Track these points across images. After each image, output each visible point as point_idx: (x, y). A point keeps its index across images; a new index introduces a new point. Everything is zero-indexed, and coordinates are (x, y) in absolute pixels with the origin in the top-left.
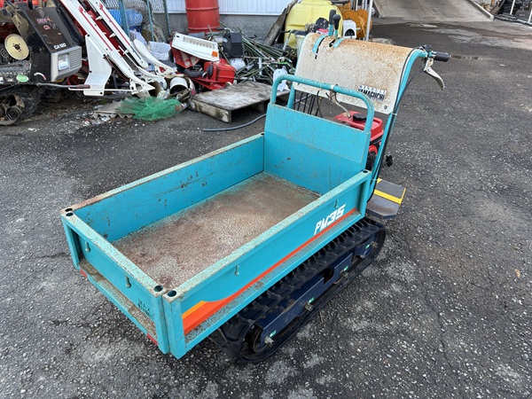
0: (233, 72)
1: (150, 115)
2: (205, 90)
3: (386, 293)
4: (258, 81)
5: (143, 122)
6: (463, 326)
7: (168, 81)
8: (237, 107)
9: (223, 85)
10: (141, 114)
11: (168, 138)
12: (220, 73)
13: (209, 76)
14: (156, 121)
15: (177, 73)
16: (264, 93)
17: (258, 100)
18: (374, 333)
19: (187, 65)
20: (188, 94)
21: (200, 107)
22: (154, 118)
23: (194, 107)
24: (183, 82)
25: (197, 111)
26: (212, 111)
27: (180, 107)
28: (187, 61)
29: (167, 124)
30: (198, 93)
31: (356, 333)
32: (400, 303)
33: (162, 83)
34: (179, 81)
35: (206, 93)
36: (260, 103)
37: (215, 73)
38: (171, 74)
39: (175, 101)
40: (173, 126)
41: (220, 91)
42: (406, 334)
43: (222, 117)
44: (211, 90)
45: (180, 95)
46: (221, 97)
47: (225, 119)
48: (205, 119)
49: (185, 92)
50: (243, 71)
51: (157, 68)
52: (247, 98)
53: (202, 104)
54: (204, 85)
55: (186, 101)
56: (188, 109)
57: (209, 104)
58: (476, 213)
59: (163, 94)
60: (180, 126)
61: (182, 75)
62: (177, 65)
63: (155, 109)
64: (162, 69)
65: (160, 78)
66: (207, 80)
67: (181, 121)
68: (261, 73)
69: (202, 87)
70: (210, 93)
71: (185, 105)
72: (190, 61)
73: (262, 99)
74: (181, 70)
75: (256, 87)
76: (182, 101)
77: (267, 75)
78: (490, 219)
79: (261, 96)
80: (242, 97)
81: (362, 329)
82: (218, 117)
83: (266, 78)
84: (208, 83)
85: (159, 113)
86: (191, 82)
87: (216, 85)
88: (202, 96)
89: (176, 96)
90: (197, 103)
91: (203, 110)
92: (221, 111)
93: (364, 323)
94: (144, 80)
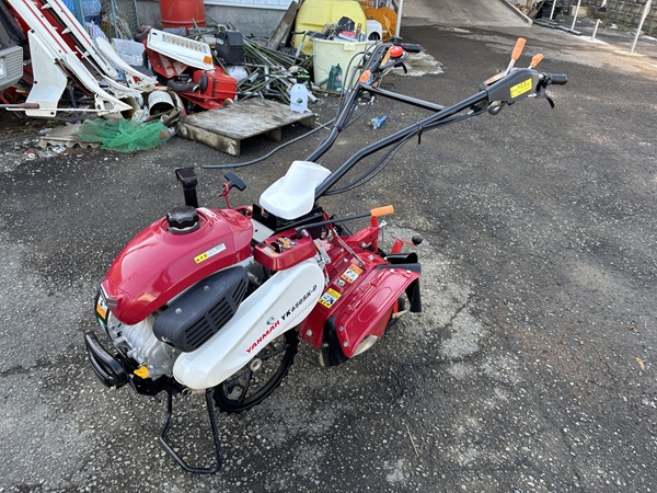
0: (232, 84)
1: (126, 145)
2: (198, 109)
3: (490, 403)
4: (266, 97)
5: (116, 154)
6: (595, 446)
7: (146, 95)
8: (248, 134)
9: (222, 102)
10: (112, 143)
11: (155, 179)
12: (217, 86)
13: (202, 90)
14: (134, 154)
15: (157, 85)
16: (279, 115)
17: (273, 125)
18: (488, 467)
19: (170, 73)
20: (177, 115)
21: (195, 134)
22: (131, 149)
23: (185, 133)
24: (166, 99)
25: (191, 139)
26: (213, 140)
27: (167, 133)
28: (169, 68)
29: (152, 157)
30: (188, 114)
31: (465, 468)
32: (511, 417)
33: (137, 99)
34: (161, 96)
35: (200, 114)
36: (276, 129)
37: (210, 87)
38: (148, 86)
39: (159, 125)
40: (159, 161)
41: (219, 111)
42: (529, 465)
43: (226, 147)
44: (206, 110)
45: (165, 117)
46: (221, 121)
47: (232, 150)
48: (203, 150)
49: (174, 113)
50: (246, 85)
51: (129, 78)
52: (258, 122)
53: (197, 130)
54: (195, 103)
55: (175, 124)
56: (178, 135)
57: (208, 130)
58: (571, 279)
59: (141, 115)
60: (169, 160)
61: (165, 88)
62: (156, 74)
63: (133, 137)
64: (137, 79)
65: (134, 92)
66: (199, 95)
67: (170, 153)
68: (268, 87)
69: (195, 106)
70: (206, 114)
71: (172, 130)
72: (173, 67)
73: (279, 123)
74: (162, 80)
75: (267, 106)
76: (168, 124)
77: (276, 88)
78: (590, 287)
79: (276, 119)
80: (251, 121)
81: (472, 462)
82: (221, 148)
83: (277, 94)
84: (202, 100)
85: (138, 142)
86: (177, 97)
87: (212, 103)
88: (195, 118)
89: (159, 117)
90: (191, 127)
91: (199, 137)
92: (226, 140)
93: (473, 452)
94: (113, 94)
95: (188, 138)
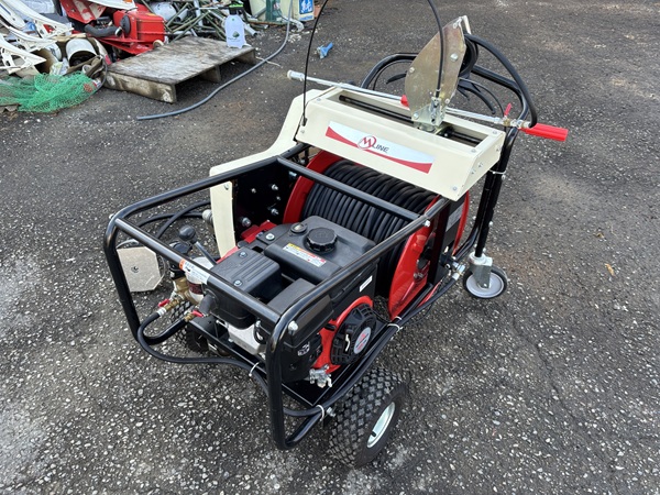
0: (159, 23)
1: (46, 104)
2: (125, 56)
3: (465, 330)
4: (200, 35)
5: (37, 115)
6: (571, 357)
7: (62, 46)
8: (182, 78)
9: (150, 44)
10: (30, 104)
11: (85, 138)
12: (142, 26)
13: (126, 32)
14: (58, 112)
15: (73, 32)
16: (216, 53)
17: (210, 64)
18: (468, 394)
19: (87, 18)
20: (101, 64)
21: (124, 83)
22: (52, 107)
23: (113, 83)
24: (86, 46)
25: (120, 89)
26: (145, 88)
27: (91, 85)
28: (84, 12)
29: (79, 114)
30: (114, 61)
31: (444, 398)
32: (486, 340)
33: (53, 50)
34: (79, 44)
35: (127, 60)
36: (213, 69)
37: (134, 28)
38: (64, 35)
39: (82, 77)
40: (88, 118)
41: (148, 55)
42: (506, 385)
43: (161, 95)
44: (134, 55)
45: (87, 67)
46: (152, 65)
47: (167, 97)
48: (136, 101)
49: (96, 62)
50: (175, 23)
51: (40, 28)
52: (193, 63)
53: (126, 78)
54: (120, 48)
55: (100, 75)
56: (105, 87)
57: (138, 78)
58: (536, 194)
59: (59, 67)
60: (98, 116)
61: (83, 35)
62: (71, 20)
63: (52, 94)
64: (49, 28)
65: (48, 43)
66: (123, 39)
67: (98, 107)
68: (201, 24)
69: (120, 52)
70: (134, 60)
71: (98, 82)
72: (90, 11)
73: (216, 62)
74: (79, 26)
75: (201, 44)
76: (92, 75)
77: (210, 25)
78: (554, 199)
79: (212, 57)
80: (184, 62)
82: (155, 97)
83: (212, 30)
84: (127, 45)
85: (60, 99)
86: (98, 44)
87: (139, 47)
88: (122, 65)
89: (80, 69)
90: (118, 76)
91: (130, 86)
92: (159, 86)
93: (451, 381)
94: (24, 48)
95: (117, 89)
